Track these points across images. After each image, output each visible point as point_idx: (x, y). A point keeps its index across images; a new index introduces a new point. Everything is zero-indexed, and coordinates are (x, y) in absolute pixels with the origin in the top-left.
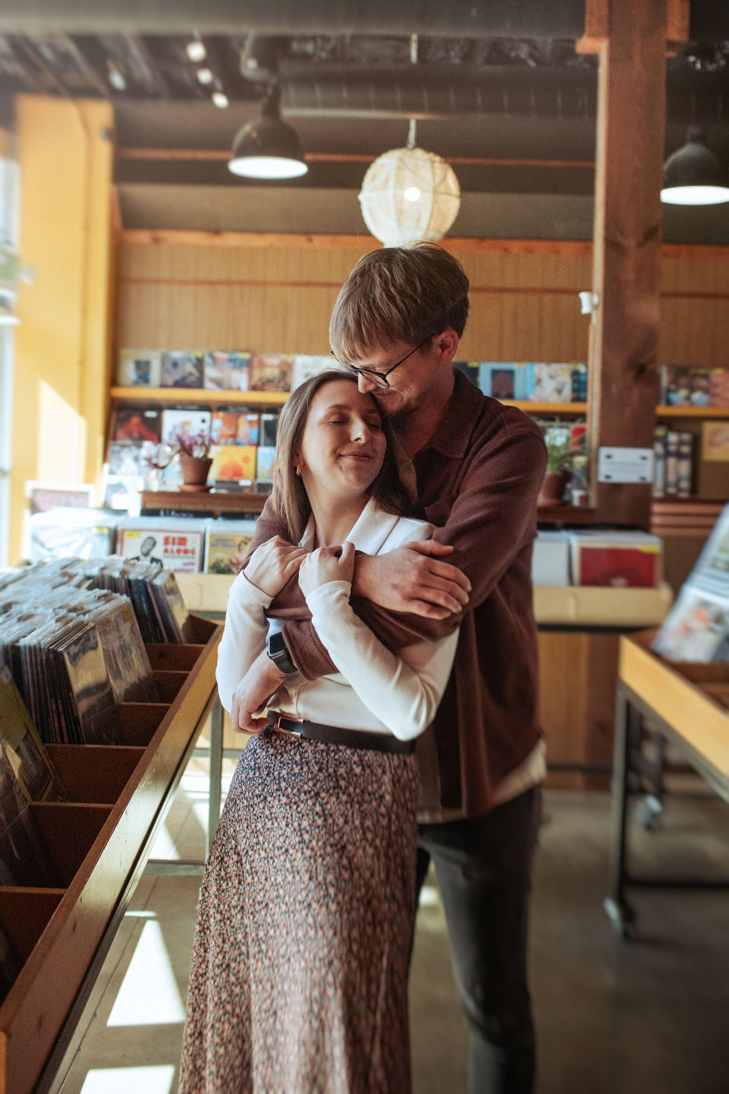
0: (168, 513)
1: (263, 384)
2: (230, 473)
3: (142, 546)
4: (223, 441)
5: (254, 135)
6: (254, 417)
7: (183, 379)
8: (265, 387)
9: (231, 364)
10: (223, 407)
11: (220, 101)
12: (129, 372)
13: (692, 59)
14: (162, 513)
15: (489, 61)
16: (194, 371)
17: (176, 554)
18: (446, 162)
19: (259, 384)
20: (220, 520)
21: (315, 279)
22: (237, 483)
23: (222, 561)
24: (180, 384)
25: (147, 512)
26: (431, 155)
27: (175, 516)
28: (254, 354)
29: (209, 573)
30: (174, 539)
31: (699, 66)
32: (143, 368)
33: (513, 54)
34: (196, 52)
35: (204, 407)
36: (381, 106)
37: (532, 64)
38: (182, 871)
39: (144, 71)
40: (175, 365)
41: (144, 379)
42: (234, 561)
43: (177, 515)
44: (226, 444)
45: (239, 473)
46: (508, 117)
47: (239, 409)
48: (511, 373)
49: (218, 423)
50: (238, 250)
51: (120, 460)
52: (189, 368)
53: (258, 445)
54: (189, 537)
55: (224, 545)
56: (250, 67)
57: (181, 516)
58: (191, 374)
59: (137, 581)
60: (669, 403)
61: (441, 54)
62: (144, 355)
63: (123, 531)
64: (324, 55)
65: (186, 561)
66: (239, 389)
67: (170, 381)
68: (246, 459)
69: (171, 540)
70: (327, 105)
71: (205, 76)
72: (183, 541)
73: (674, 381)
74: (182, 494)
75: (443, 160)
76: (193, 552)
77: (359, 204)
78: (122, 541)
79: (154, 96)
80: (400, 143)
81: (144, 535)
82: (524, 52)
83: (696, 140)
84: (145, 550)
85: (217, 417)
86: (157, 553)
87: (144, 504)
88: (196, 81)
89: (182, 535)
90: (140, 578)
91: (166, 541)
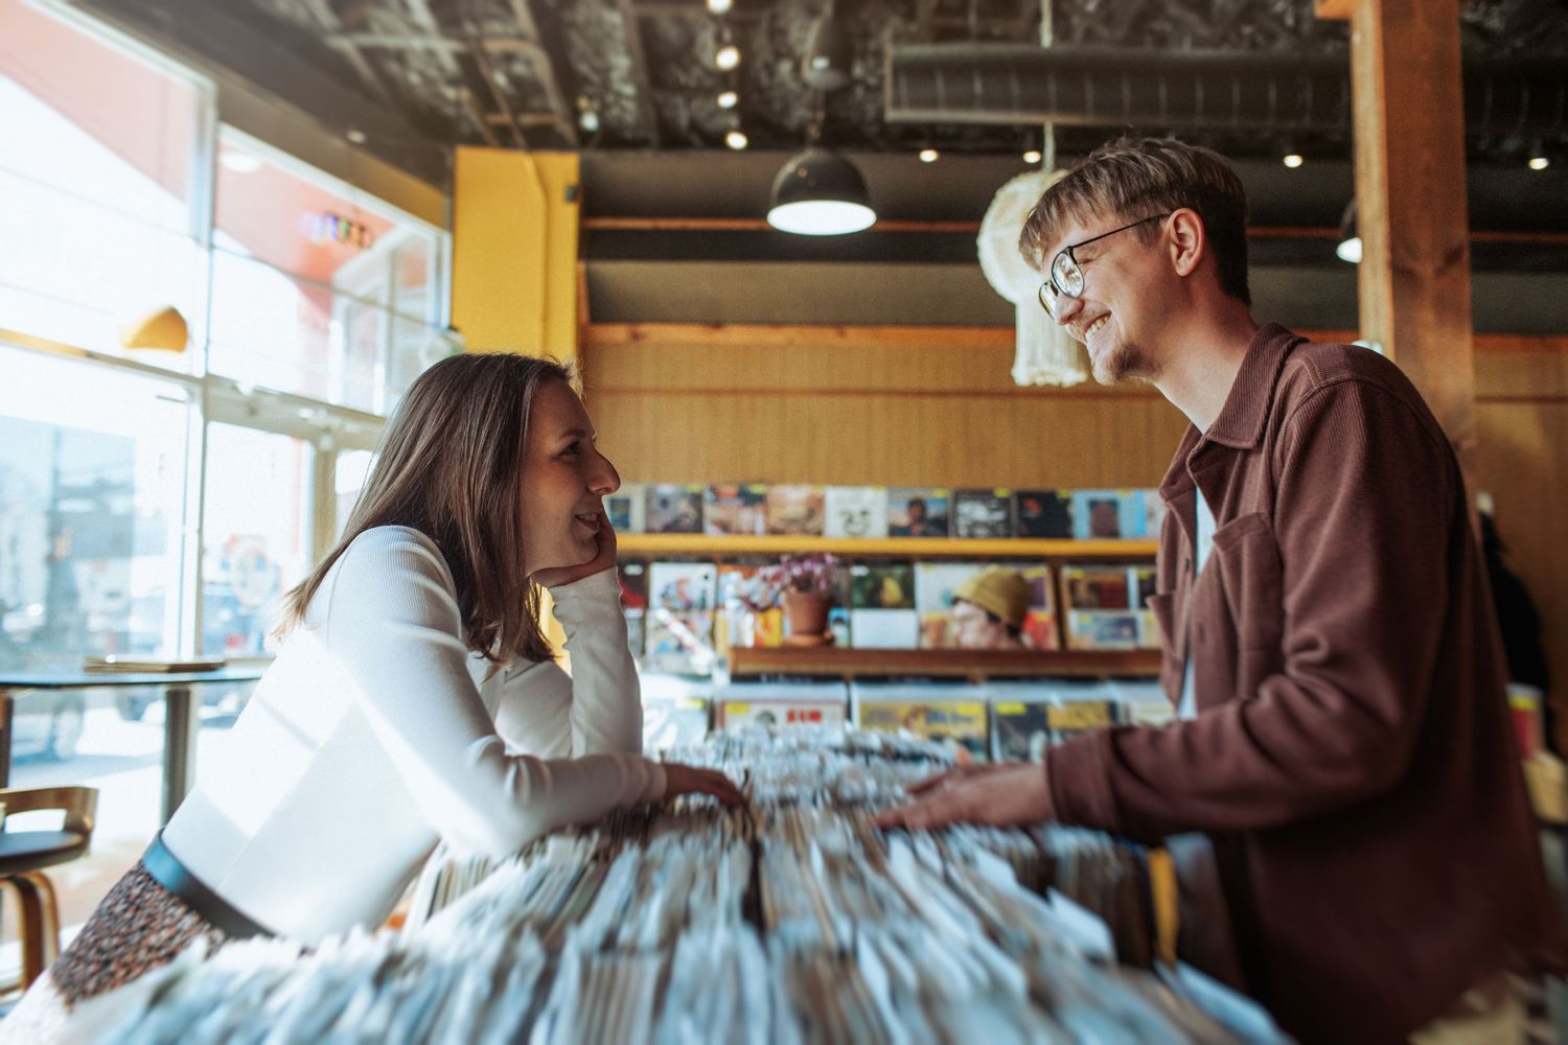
1: (786, 526)
5: (805, 175)
6: (772, 571)
8: (787, 531)
9: (740, 501)
10: (730, 558)
11: (737, 141)
19: (779, 526)
21: (851, 385)
24: (672, 528)
25: (740, 677)
28: (770, 487)
30: (802, 714)
32: (621, 510)
34: (727, 58)
35: (704, 558)
40: (665, 503)
41: (621, 525)
43: (787, 680)
48: (1113, 505)
52: (683, 507)
54: (822, 709)
55: (883, 720)
56: (816, 69)
58: (686, 516)
63: (723, 704)
66: (752, 534)
69: (797, 715)
70: (954, 103)
71: (727, 100)
72: (816, 716)
74: (791, 649)
78: (722, 718)
79: (638, 144)
81: (757, 709)
85: (726, 573)
87: (734, 665)
89: (810, 707)
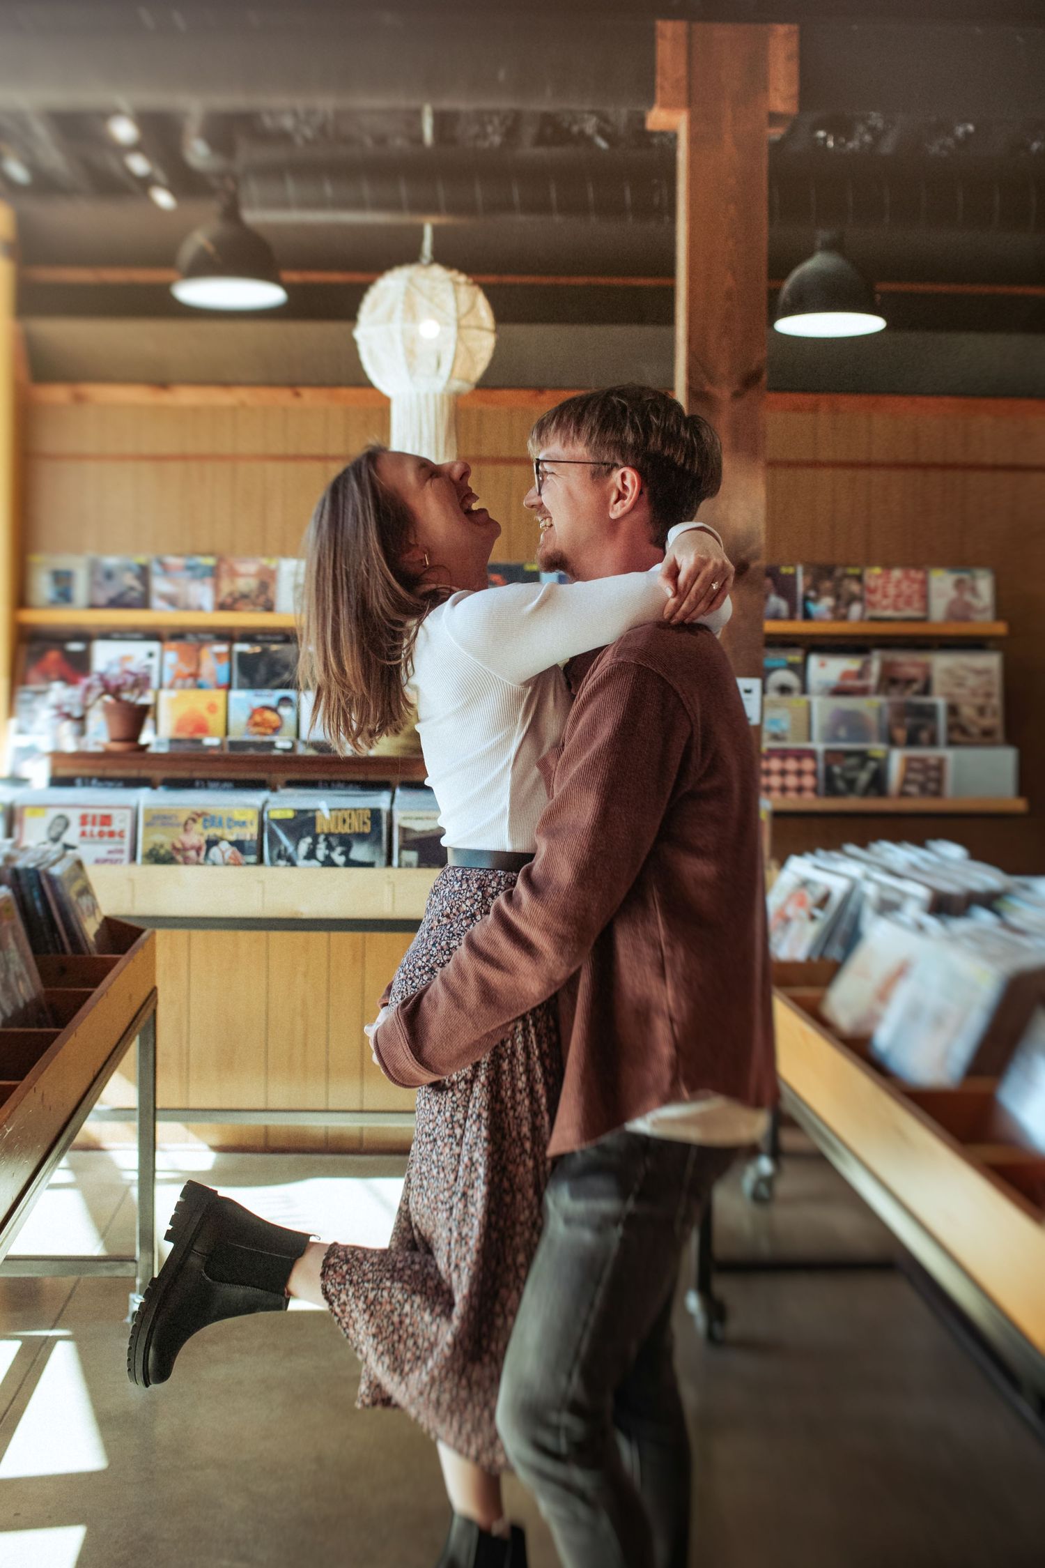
0: (87, 782)
1: (235, 601)
2: (190, 729)
3: (50, 828)
4: (179, 683)
5: (211, 249)
6: (222, 648)
7: (121, 595)
8: (237, 606)
9: (188, 574)
10: (178, 635)
11: (163, 199)
12: (43, 587)
13: (821, 134)
14: (79, 781)
15: (540, 140)
16: (135, 583)
17: (97, 838)
18: (475, 283)
19: (229, 600)
20: (161, 790)
21: (306, 449)
22: (199, 741)
23: (162, 846)
24: (117, 603)
25: (58, 781)
26: (454, 274)
27: (96, 786)
28: (221, 560)
29: (143, 863)
30: (94, 818)
31: (831, 143)
32: (63, 580)
33: (575, 129)
34: (124, 130)
35: (152, 635)
36: (380, 205)
37: (602, 144)
38: (104, 1272)
39: (54, 158)
40: (109, 575)
41: (64, 596)
42: (179, 845)
43: (100, 784)
44: (183, 687)
45: (202, 728)
46: (557, 219)
47: (202, 636)
49: (171, 657)
50: (196, 410)
51: (32, 712)
52: (129, 580)
53: (229, 687)
54: (115, 814)
55: (163, 824)
56: (198, 152)
57: (106, 786)
58: (132, 588)
59: (27, 870)
60: (807, 616)
61: (474, 129)
62: (64, 562)
63: (23, 807)
64: (308, 133)
65: (112, 847)
66: (200, 609)
67: (102, 598)
68: (212, 708)
69: (89, 819)
70: (306, 205)
71: (139, 165)
72: (106, 820)
73: (814, 586)
74: (106, 755)
75: (471, 281)
76: (121, 834)
77: (353, 344)
78: (21, 821)
80: (409, 256)
81: (54, 813)
82: (590, 126)
83: (830, 247)
84: (53, 834)
85: (170, 649)
86: (71, 836)
87: (54, 768)
88: (129, 172)
89: (106, 812)
90: (31, 865)
91: (84, 820)
